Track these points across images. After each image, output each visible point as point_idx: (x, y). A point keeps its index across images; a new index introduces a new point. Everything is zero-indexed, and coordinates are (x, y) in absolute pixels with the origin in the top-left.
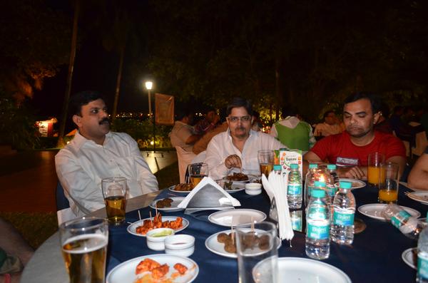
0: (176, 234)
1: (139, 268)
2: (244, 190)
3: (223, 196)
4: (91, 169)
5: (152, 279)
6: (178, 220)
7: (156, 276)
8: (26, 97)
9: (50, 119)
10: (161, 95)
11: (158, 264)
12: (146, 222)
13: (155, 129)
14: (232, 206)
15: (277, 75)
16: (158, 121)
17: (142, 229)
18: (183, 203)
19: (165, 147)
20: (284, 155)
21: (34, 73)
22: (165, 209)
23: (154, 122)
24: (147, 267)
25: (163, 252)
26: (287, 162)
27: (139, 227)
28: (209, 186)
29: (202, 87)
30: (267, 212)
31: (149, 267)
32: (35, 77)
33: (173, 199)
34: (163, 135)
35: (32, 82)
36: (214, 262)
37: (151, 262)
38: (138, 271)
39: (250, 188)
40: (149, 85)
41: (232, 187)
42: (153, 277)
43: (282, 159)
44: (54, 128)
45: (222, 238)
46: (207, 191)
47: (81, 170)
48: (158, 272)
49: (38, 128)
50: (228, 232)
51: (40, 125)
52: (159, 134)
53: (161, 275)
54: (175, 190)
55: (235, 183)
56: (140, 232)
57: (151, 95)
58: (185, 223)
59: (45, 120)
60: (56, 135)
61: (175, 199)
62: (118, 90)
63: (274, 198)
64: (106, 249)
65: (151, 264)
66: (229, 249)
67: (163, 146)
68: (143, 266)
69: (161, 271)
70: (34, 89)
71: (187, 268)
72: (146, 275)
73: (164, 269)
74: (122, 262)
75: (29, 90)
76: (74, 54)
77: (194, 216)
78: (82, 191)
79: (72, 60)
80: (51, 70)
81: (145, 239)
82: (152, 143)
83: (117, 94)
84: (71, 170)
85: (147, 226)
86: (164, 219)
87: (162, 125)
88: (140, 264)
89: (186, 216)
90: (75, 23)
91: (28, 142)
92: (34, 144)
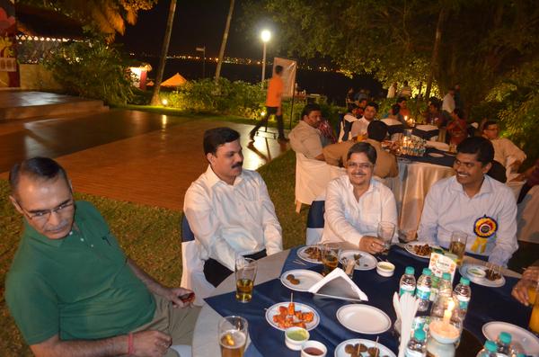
9: (144, 66)
15: (438, 35)
21: (128, 3)
29: (333, 41)
32: (128, 8)
35: (123, 13)
40: (266, 36)
45: (350, 351)
57: (267, 49)
59: (138, 66)
60: (149, 84)
70: (126, 23)
75: (119, 24)
83: (225, 42)
91: (120, 95)
92: (127, 99)
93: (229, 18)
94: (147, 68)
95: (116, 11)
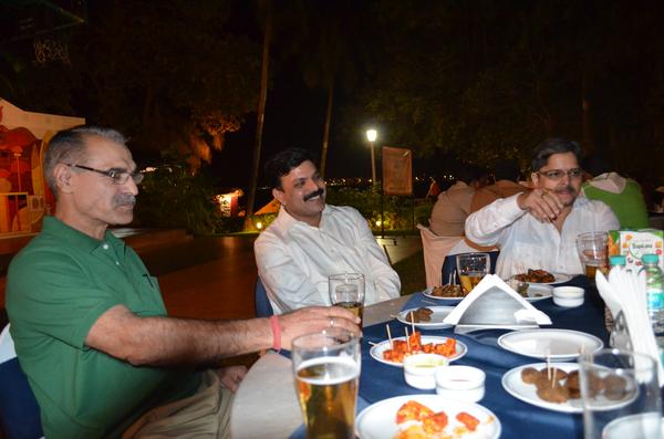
0: (452, 364)
1: (401, 413)
2: (551, 299)
3: (520, 306)
4: (306, 261)
5: (424, 434)
6: (449, 342)
7: (429, 430)
8: (203, 161)
9: (234, 192)
10: (391, 149)
11: (430, 412)
12: (398, 344)
13: (382, 202)
14: (535, 323)
16: (388, 189)
17: (394, 354)
18: (452, 316)
19: (398, 229)
20: (629, 238)
21: (213, 127)
22: (422, 324)
23: (381, 192)
24: (413, 415)
25: (434, 392)
26: (634, 251)
27: (388, 351)
28: (495, 289)
30: (605, 337)
31: (417, 414)
32: (214, 133)
33: (432, 309)
34: (396, 211)
35: (209, 140)
36: (523, 415)
37: (418, 407)
38: (400, 419)
39: (562, 295)
40: (372, 135)
41: (528, 292)
42: (425, 430)
43: (625, 246)
44: (240, 202)
45: (531, 376)
46: (493, 298)
47: (291, 262)
48: (433, 423)
49: (219, 204)
50: (539, 367)
51: (221, 200)
52: (388, 210)
53: (437, 428)
54: (433, 294)
55: (533, 286)
56: (390, 358)
58: (461, 349)
59: (227, 193)
60: (241, 214)
61: (435, 310)
62: (325, 145)
63: (621, 313)
64: (357, 383)
65: (419, 409)
66: (547, 395)
67: (395, 227)
68: (407, 412)
69: (436, 421)
70: (213, 150)
71: (478, 422)
72: (414, 427)
73: (440, 419)
74: (372, 403)
75: (205, 151)
76: (264, 98)
77: (473, 337)
78: (295, 292)
79: (262, 105)
80: (234, 122)
81: (401, 370)
82: (378, 223)
83: (325, 152)
84: (278, 263)
85: (399, 350)
86: (425, 340)
87: (392, 194)
88: (402, 409)
89: (460, 337)
90: (266, 51)
91: (206, 224)
92: (215, 227)
93: (328, 125)
94: (237, 194)
95: (200, 138)
